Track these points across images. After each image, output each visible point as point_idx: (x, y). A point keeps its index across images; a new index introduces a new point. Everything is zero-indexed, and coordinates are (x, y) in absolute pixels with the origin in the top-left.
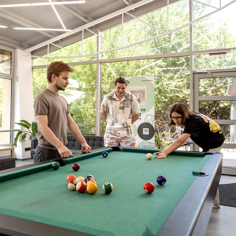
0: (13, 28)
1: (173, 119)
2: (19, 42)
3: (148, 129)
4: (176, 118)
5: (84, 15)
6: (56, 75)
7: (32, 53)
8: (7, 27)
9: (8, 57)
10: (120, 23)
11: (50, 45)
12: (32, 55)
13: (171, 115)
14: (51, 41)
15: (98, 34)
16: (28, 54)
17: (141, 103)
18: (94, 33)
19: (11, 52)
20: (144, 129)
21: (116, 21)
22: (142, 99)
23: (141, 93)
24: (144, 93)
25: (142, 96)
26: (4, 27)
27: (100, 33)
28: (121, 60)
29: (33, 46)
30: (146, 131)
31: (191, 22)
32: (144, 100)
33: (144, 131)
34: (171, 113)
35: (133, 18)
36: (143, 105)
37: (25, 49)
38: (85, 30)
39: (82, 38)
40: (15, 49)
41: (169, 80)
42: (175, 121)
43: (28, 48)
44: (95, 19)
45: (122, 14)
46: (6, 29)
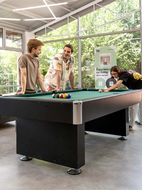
0: (24, 20)
1: (113, 75)
2: (27, 27)
3: (113, 82)
4: (114, 74)
5: (68, 7)
6: (35, 48)
7: (35, 34)
8: (20, 20)
9: (20, 37)
10: (93, 11)
11: (47, 28)
12: (35, 35)
13: (111, 73)
14: (47, 26)
15: (78, 19)
16: (33, 35)
17: (107, 65)
18: (75, 19)
19: (22, 34)
20: (110, 82)
21: (90, 9)
22: (108, 62)
23: (108, 58)
24: (109, 58)
25: (108, 60)
26: (19, 20)
27: (79, 18)
28: (99, 35)
29: (36, 29)
30: (112, 83)
31: (141, 8)
32: (110, 63)
33: (110, 83)
34: (111, 72)
35: (101, 7)
36: (109, 66)
37: (31, 31)
38: (69, 17)
39: (67, 22)
40: (24, 31)
41: (136, 47)
42: (114, 76)
43: (32, 30)
44: (76, 9)
45: (93, 5)
46: (20, 21)
